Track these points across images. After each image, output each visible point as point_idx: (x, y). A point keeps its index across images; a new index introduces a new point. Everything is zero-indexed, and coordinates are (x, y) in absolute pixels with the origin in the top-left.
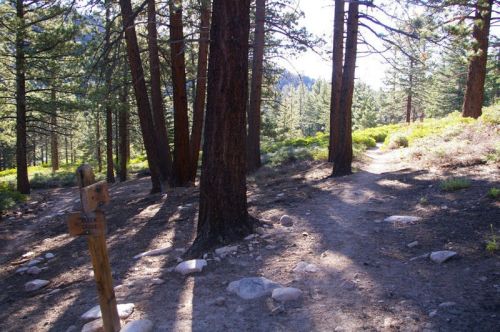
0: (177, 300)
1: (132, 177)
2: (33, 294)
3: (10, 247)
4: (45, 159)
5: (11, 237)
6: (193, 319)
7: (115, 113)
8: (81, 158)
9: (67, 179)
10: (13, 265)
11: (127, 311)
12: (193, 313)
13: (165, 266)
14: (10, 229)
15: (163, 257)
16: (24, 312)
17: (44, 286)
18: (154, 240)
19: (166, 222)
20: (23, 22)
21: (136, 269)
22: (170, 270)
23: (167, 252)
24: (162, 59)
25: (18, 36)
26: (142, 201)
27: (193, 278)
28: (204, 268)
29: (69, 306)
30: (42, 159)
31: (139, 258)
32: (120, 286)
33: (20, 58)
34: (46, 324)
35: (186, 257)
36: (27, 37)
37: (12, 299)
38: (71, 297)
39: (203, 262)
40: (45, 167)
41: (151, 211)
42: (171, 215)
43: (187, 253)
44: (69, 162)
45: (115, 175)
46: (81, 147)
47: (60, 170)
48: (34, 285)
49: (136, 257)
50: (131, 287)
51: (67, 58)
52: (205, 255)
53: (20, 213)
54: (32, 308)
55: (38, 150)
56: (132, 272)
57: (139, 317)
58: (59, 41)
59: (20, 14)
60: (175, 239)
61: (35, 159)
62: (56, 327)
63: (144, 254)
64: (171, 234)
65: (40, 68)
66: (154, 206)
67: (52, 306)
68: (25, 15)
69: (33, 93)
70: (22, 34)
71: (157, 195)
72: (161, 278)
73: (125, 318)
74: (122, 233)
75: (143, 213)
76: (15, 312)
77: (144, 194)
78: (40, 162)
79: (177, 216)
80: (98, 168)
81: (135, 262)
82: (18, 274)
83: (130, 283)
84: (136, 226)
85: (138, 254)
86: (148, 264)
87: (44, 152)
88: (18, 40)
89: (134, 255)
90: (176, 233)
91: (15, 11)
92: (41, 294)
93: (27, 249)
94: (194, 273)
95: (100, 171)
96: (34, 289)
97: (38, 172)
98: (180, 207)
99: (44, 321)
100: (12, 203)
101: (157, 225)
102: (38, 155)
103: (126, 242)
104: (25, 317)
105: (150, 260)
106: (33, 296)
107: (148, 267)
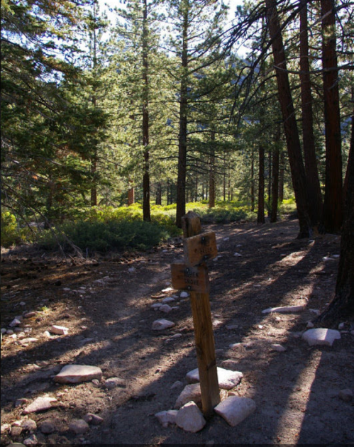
0: (295, 379)
1: (283, 218)
2: (158, 333)
3: (155, 280)
4: (205, 196)
5: (159, 270)
6: (306, 412)
7: (270, 153)
8: (237, 196)
9: (220, 216)
10: (153, 298)
11: (232, 381)
12: (308, 404)
13: (292, 329)
14: (161, 262)
15: (293, 317)
16: (144, 352)
17: (169, 328)
18: (288, 294)
19: (307, 273)
20: (186, 70)
21: (260, 327)
22: (296, 335)
23: (299, 311)
24: (315, 95)
25: (182, 83)
26: (286, 246)
27: (320, 353)
28: (336, 341)
29: (184, 356)
30: (202, 195)
31: (267, 314)
32: (238, 344)
33: (183, 103)
34: (158, 371)
35: (319, 323)
36: (190, 83)
37: (140, 334)
38: (189, 346)
39: (336, 334)
40: (204, 203)
41: (293, 259)
42: (314, 266)
43: (320, 317)
44: (227, 199)
45: (266, 216)
46: (237, 186)
47: (216, 207)
48: (160, 325)
49: (264, 311)
50: (249, 348)
51: (225, 100)
52: (341, 325)
53: (173, 246)
54: (152, 349)
55: (200, 187)
56: (255, 329)
57: (245, 391)
58: (217, 85)
59: (185, 63)
60: (311, 296)
61: (197, 196)
62: (164, 377)
63: (274, 309)
64: (307, 291)
65: (200, 111)
66: (297, 253)
67: (169, 351)
68: (189, 64)
69: (195, 135)
70: (185, 81)
71: (305, 240)
72: (283, 344)
73: (228, 388)
74: (257, 281)
75: (285, 259)
76: (137, 350)
77: (291, 238)
78: (201, 198)
79: (320, 269)
80: (251, 207)
81: (263, 316)
82: (152, 309)
83: (249, 344)
84: (274, 274)
85: (267, 308)
86: (275, 323)
87: (205, 189)
88: (183, 87)
89: (263, 309)
90: (315, 289)
91: (181, 62)
92: (165, 335)
93: (167, 283)
94: (322, 346)
95: (252, 210)
96: (160, 328)
97: (196, 208)
98: (325, 258)
99: (157, 367)
100: (168, 237)
101: (296, 277)
102: (200, 192)
103: (259, 292)
104: (143, 358)
105: (278, 318)
106: (157, 336)
107: (274, 326)
